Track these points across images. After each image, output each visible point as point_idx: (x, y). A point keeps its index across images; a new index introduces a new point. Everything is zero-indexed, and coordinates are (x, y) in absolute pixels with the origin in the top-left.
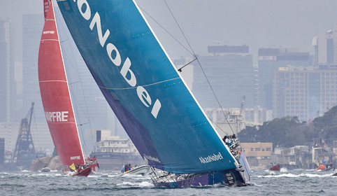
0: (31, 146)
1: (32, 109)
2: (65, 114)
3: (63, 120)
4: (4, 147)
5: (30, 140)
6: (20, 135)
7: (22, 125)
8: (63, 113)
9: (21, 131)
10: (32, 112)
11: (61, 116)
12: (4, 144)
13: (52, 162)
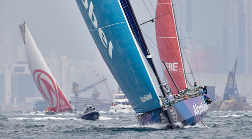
0: (236, 92)
1: (236, 64)
2: (175, 65)
3: (174, 70)
4: (214, 93)
5: (235, 87)
6: (228, 84)
7: (229, 76)
8: (174, 64)
9: (229, 81)
10: (236, 67)
11: (172, 67)
12: (214, 90)
13: (223, 105)
